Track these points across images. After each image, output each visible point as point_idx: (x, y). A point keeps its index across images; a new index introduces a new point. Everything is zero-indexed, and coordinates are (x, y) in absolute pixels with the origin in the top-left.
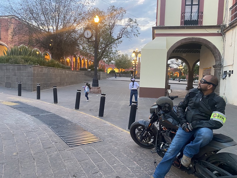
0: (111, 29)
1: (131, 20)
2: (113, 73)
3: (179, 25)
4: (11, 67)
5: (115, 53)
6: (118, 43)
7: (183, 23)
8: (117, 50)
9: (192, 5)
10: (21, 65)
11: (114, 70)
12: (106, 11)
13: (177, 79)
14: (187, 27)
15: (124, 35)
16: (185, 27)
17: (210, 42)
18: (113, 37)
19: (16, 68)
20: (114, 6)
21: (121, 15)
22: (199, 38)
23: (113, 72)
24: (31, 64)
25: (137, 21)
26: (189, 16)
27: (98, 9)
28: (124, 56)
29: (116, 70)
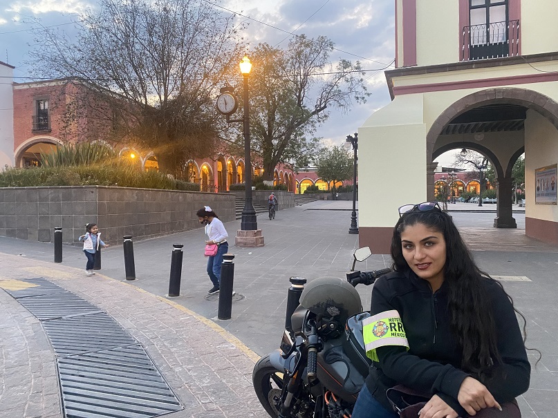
0: (299, 89)
1: (346, 64)
2: (313, 192)
3: (455, 59)
4: (50, 193)
5: (313, 145)
6: (319, 121)
7: (467, 54)
8: (317, 137)
9: (488, 5)
10: (71, 188)
11: (316, 185)
12: (286, 49)
13: (476, 199)
14: (476, 63)
15: (331, 102)
16: (472, 63)
17: (547, 98)
18: (304, 107)
19: (61, 195)
20: (303, 37)
21: (321, 55)
22: (516, 89)
23: (313, 190)
24: (94, 184)
25: (361, 65)
26: (481, 34)
27: (267, 45)
28: (339, 149)
29: (322, 186)
